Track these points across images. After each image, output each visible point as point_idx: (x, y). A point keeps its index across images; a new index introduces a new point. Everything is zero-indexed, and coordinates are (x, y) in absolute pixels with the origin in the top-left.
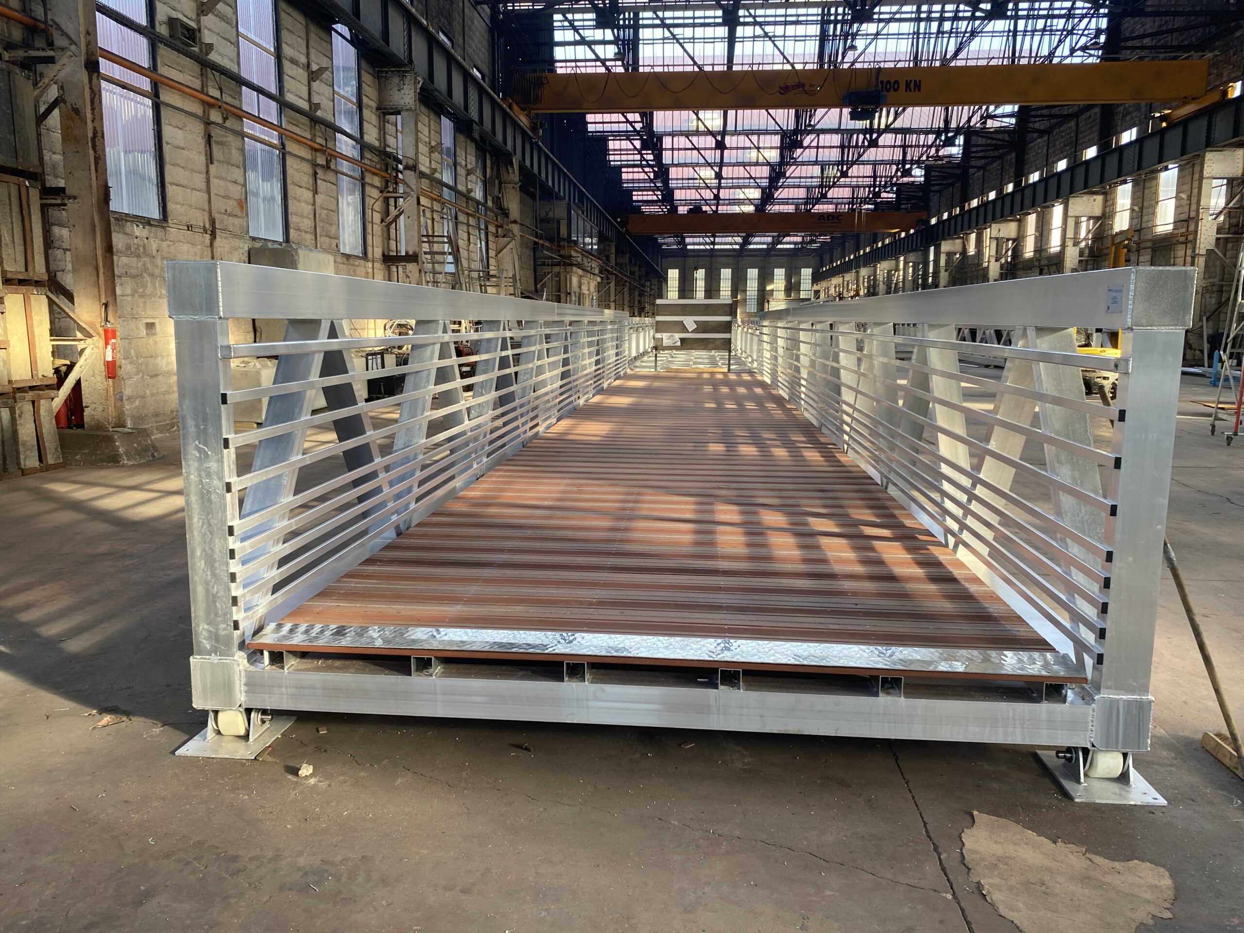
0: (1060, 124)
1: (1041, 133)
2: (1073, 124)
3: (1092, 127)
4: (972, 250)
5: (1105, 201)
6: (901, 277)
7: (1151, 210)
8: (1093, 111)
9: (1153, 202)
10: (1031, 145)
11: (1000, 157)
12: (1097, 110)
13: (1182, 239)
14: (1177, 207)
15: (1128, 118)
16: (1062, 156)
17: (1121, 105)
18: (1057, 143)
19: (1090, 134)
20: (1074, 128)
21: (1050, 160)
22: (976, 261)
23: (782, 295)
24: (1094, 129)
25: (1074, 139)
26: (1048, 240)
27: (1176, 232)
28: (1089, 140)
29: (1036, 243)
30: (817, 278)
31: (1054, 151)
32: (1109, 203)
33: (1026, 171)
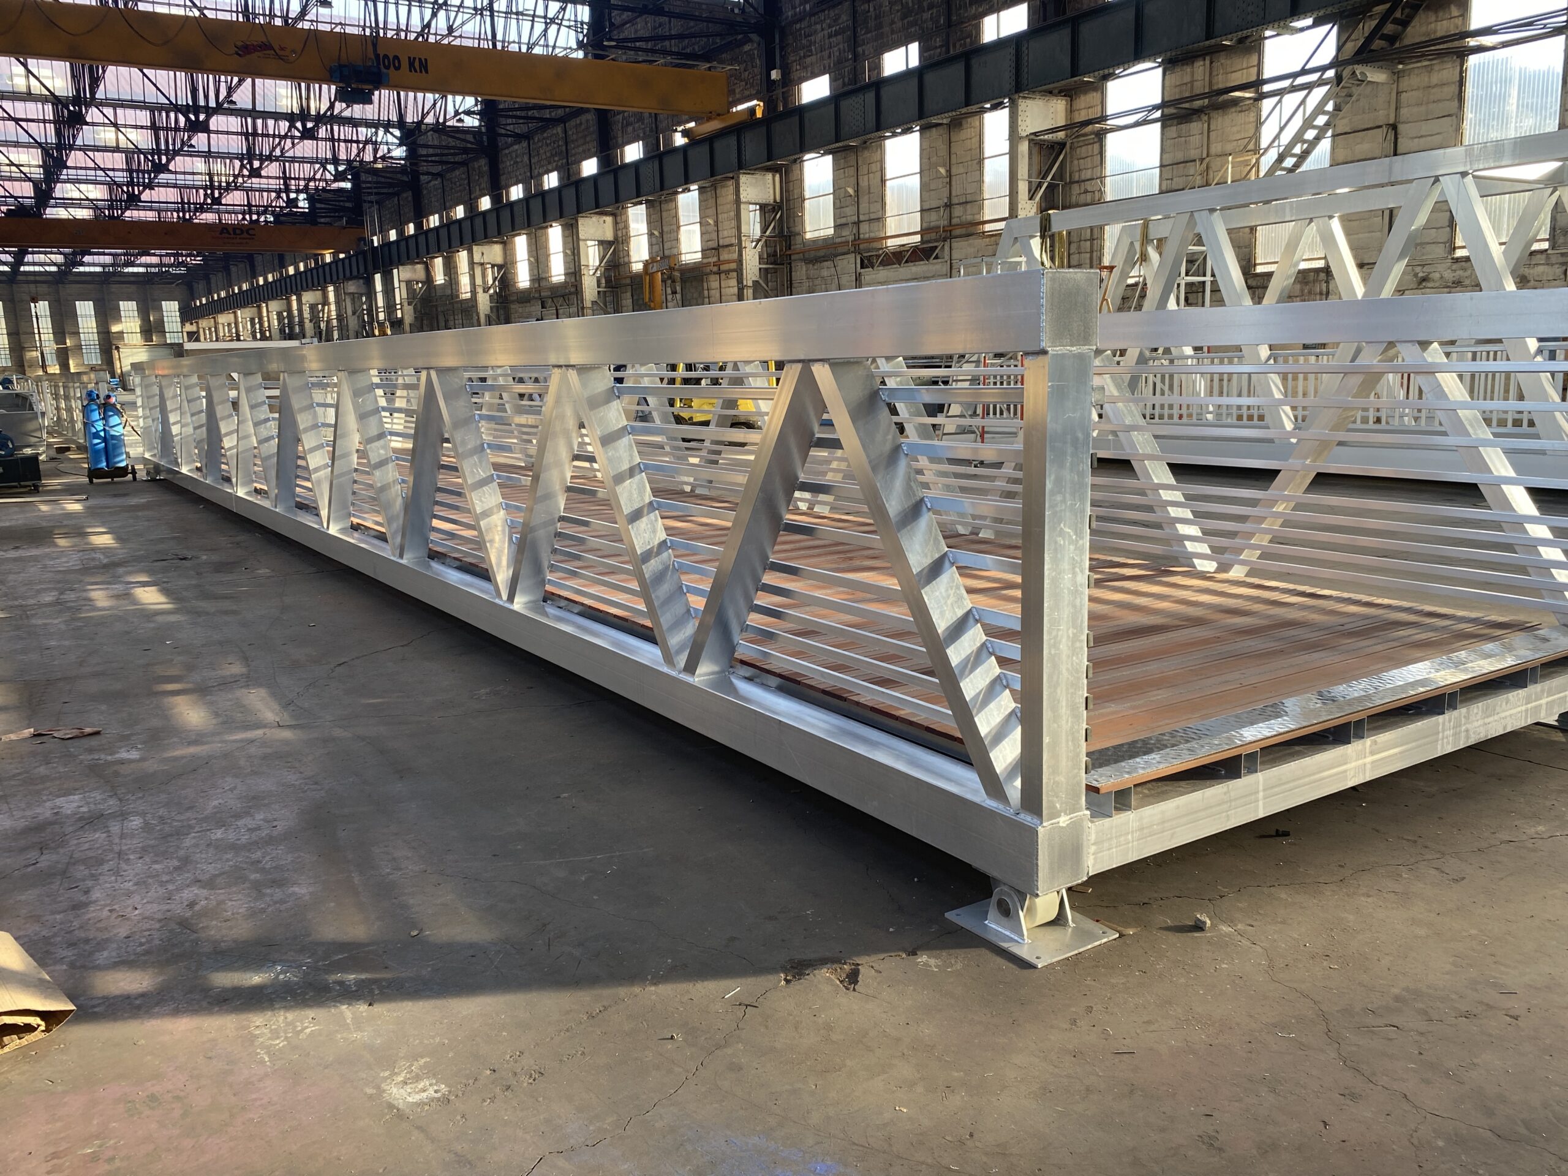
0: (543, 129)
1: (519, 137)
2: (559, 130)
3: (586, 136)
4: (440, 278)
5: (616, 223)
6: (334, 313)
7: (673, 235)
8: (584, 117)
9: (675, 227)
10: (507, 151)
11: (463, 164)
12: (590, 116)
13: (715, 269)
14: (702, 234)
15: (630, 129)
16: (550, 167)
17: (619, 113)
18: (541, 151)
19: (584, 144)
20: (561, 135)
21: (536, 172)
22: (449, 292)
23: (137, 339)
24: (588, 139)
25: (564, 148)
26: (547, 267)
27: (705, 261)
28: (584, 151)
29: (531, 270)
30: (188, 314)
31: (539, 161)
32: (621, 226)
33: (503, 183)
